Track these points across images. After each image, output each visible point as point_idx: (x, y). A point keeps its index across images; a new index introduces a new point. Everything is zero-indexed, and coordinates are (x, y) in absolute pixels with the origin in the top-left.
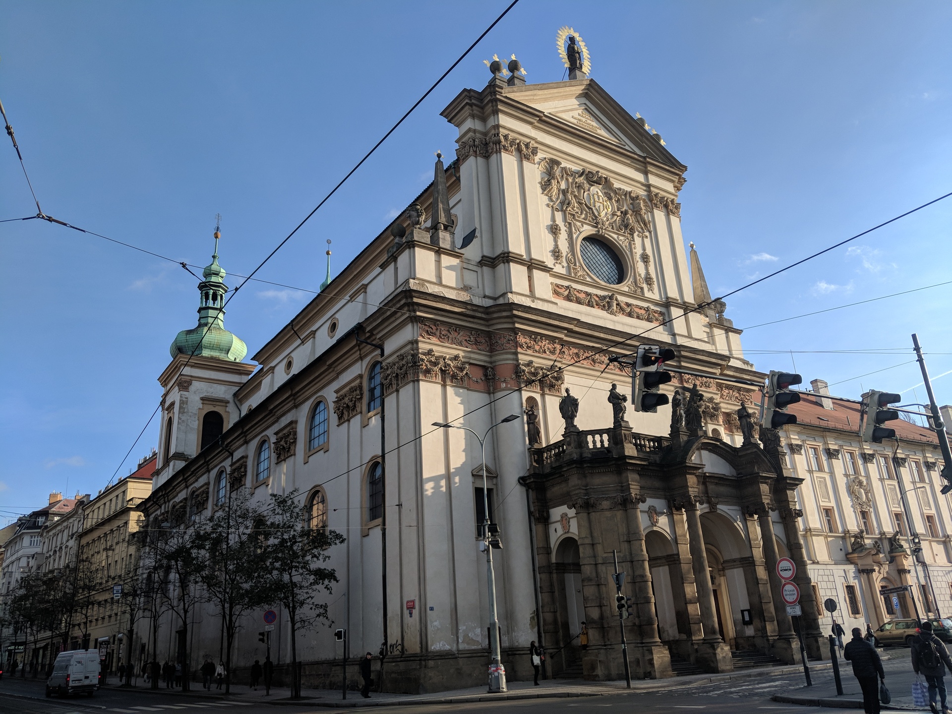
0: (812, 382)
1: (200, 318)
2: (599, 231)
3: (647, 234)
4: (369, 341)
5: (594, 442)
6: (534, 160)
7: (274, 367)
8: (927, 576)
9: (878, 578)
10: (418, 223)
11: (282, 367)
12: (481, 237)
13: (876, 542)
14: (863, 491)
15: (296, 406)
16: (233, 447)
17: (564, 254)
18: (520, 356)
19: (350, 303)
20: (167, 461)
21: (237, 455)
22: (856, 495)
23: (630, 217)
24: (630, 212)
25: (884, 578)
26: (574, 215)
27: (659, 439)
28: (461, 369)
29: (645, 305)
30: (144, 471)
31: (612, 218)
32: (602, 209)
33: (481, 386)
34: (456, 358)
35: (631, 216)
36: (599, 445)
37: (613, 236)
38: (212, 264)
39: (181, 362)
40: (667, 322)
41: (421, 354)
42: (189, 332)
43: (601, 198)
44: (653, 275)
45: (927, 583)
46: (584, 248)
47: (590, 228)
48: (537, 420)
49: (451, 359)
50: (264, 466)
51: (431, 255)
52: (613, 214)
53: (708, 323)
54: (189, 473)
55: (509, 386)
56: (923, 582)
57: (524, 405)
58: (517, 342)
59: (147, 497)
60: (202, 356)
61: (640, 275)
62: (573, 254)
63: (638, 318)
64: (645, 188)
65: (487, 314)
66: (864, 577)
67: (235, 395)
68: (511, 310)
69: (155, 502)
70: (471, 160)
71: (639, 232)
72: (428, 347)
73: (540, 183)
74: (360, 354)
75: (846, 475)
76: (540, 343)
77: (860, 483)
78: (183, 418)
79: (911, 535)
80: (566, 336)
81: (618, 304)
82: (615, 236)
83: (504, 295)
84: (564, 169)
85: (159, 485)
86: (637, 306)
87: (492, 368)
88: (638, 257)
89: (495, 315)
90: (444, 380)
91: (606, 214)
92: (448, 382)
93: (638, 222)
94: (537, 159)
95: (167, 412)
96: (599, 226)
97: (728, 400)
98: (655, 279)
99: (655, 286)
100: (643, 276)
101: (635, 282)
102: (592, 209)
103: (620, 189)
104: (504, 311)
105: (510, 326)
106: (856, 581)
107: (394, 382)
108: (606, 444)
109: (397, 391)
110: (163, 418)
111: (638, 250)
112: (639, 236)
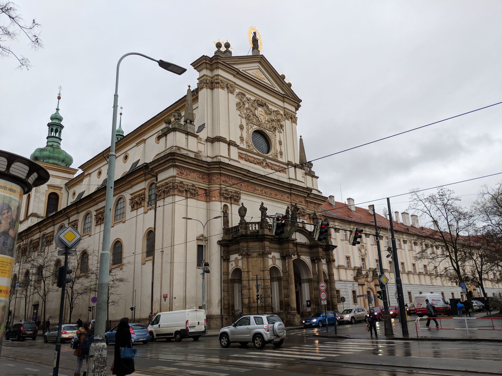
0: (348, 199)
1: (48, 142)
2: (260, 128)
3: (282, 131)
4: (150, 173)
5: (252, 228)
6: (234, 93)
7: (91, 173)
9: (366, 288)
11: (95, 174)
12: (207, 128)
16: (70, 214)
17: (245, 139)
18: (222, 186)
20: (27, 216)
21: (72, 219)
26: (250, 120)
28: (195, 190)
29: (278, 164)
31: (266, 123)
32: (263, 118)
33: (204, 198)
34: (193, 185)
35: (275, 122)
37: (267, 131)
40: (286, 172)
41: (177, 183)
42: (42, 149)
43: (263, 113)
44: (283, 151)
46: (254, 136)
47: (257, 127)
48: (228, 215)
49: (190, 186)
50: (88, 225)
51: (184, 135)
52: (268, 121)
53: (305, 173)
54: (42, 225)
55: (216, 199)
58: (221, 179)
60: (49, 163)
62: (249, 139)
63: (275, 170)
64: (283, 109)
65: (209, 165)
66: (360, 287)
67: (66, 185)
68: (219, 165)
70: (205, 90)
71: (278, 130)
72: (180, 179)
73: (236, 104)
74: (145, 178)
76: (231, 180)
77: (363, 247)
78: (37, 195)
80: (243, 177)
81: (266, 163)
83: (217, 157)
84: (247, 98)
86: (275, 165)
87: (209, 190)
88: (277, 142)
89: (212, 166)
91: (265, 120)
92: (189, 196)
93: (278, 125)
97: (310, 208)
99: (284, 156)
100: (279, 151)
101: (275, 153)
102: (258, 118)
103: (271, 109)
104: (216, 165)
106: (357, 289)
107: (162, 194)
108: (257, 229)
109: (164, 199)
111: (278, 139)
112: (278, 132)
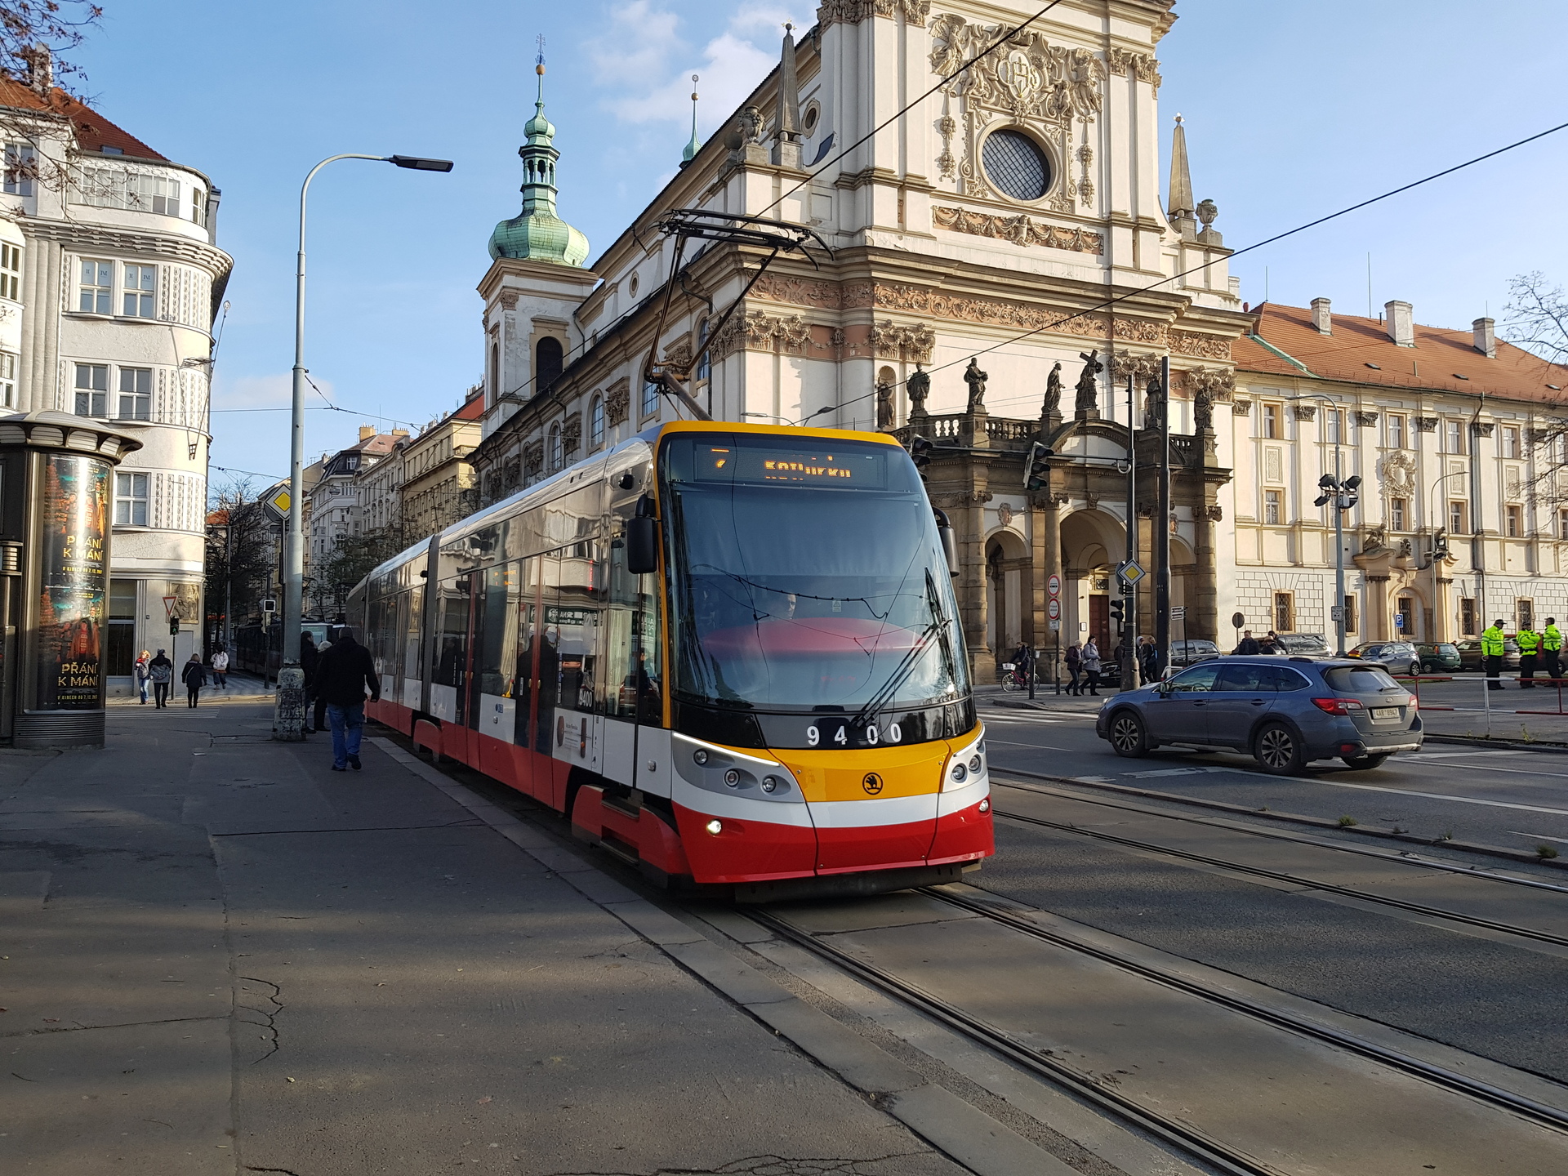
0: (1387, 305)
1: (524, 201)
2: (1015, 121)
3: (1094, 116)
4: (696, 292)
5: (943, 429)
6: (923, 22)
7: (618, 283)
8: (1480, 587)
9: (1393, 588)
10: (753, 134)
11: (625, 286)
12: (841, 145)
13: (1406, 541)
14: (1403, 471)
15: (627, 359)
16: (566, 398)
17: (957, 161)
18: (876, 315)
20: (496, 402)
21: (571, 408)
22: (1390, 477)
23: (1068, 93)
24: (1068, 84)
25: (1406, 588)
26: (978, 100)
27: (1029, 424)
28: (800, 333)
29: (1073, 226)
30: (470, 410)
31: (1038, 98)
32: (1023, 85)
33: (826, 353)
34: (793, 319)
35: (1071, 90)
36: (947, 432)
37: (1039, 127)
38: (535, 117)
39: (503, 269)
40: (1102, 247)
41: (749, 317)
42: (511, 223)
43: (1024, 67)
44: (1094, 180)
45: (1478, 597)
46: (992, 146)
47: (1003, 116)
48: (891, 397)
49: (786, 322)
50: (598, 427)
51: (768, 180)
52: (1042, 91)
53: (1180, 241)
54: (520, 425)
55: (859, 353)
56: (1471, 595)
57: (876, 378)
58: (874, 296)
59: (477, 445)
60: (529, 261)
61: (1072, 182)
62: (971, 162)
63: (1060, 246)
64: (1100, 42)
65: (840, 258)
66: (1371, 587)
67: (575, 314)
68: (866, 255)
69: (484, 456)
70: (835, 27)
71: (1082, 114)
72: (758, 307)
73: (931, 56)
74: (688, 306)
75: (1381, 449)
76: (906, 296)
77: (1402, 461)
78: (511, 346)
79: (1473, 533)
80: (943, 282)
81: (1030, 229)
82: (1041, 125)
83: (862, 230)
84: (971, 28)
85: (490, 434)
86: (1061, 229)
87: (841, 330)
88: (1073, 154)
89: (846, 261)
90: (777, 348)
91: (1030, 91)
92: (782, 350)
93: (1082, 98)
94: (928, 19)
95: (491, 336)
96: (1017, 113)
97: (1188, 353)
98: (1096, 187)
99: (1095, 197)
100: (1077, 183)
101: (1063, 194)
102: (1007, 87)
103: (1057, 49)
104: (857, 256)
105: (866, 275)
106: (1359, 591)
107: (720, 348)
108: (956, 432)
109: (723, 360)
110: (487, 343)
111: (1075, 144)
112: (1079, 120)
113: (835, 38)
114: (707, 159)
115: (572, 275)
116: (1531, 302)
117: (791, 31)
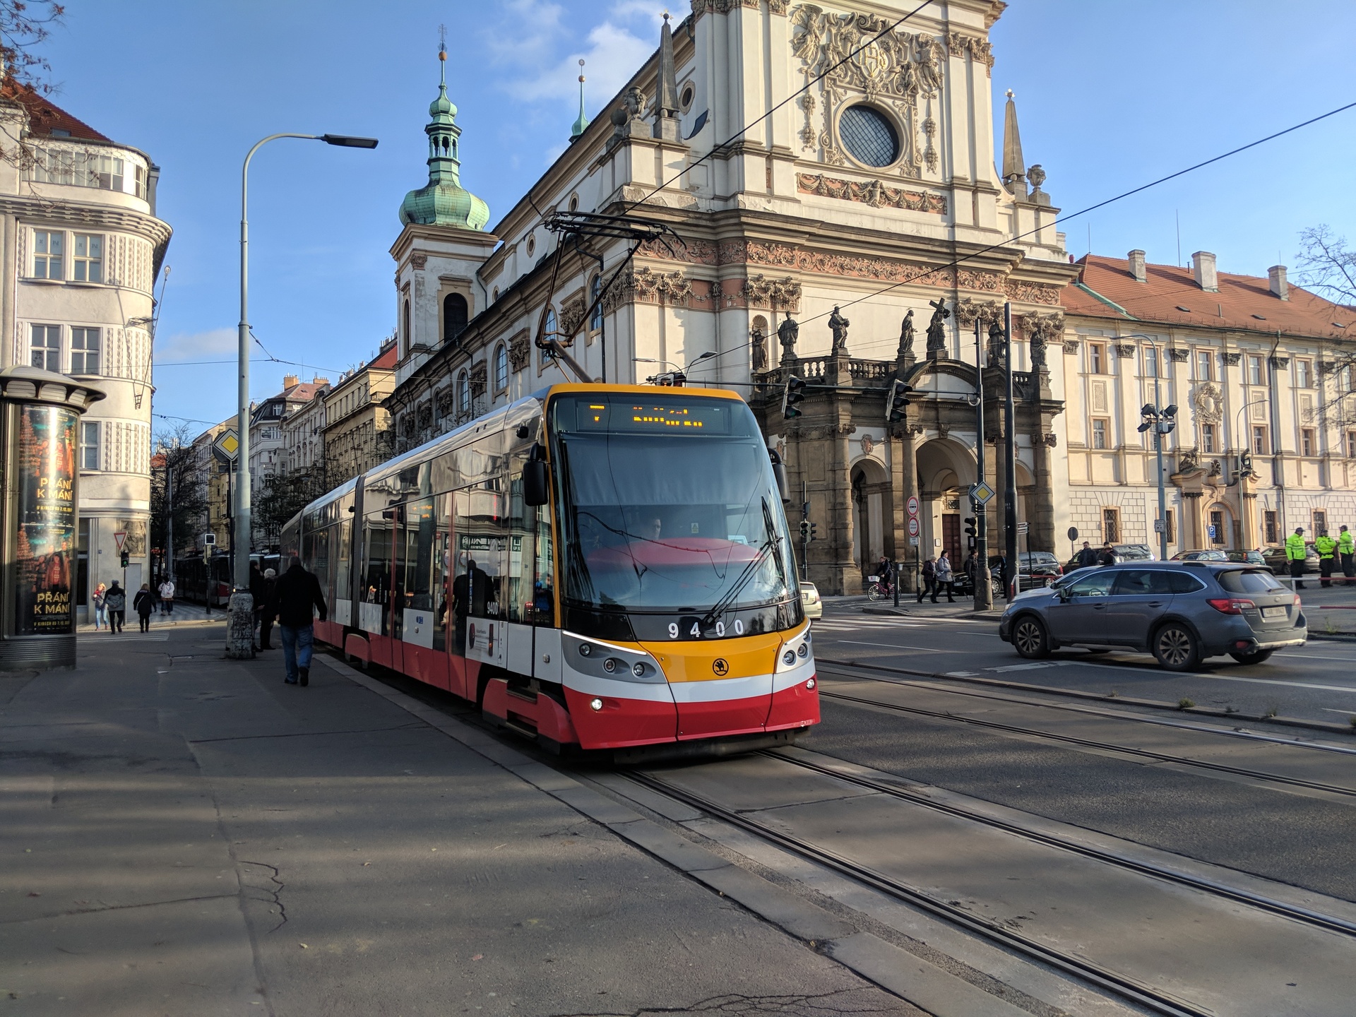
0: (1194, 256)
1: (431, 173)
2: (867, 97)
3: (936, 92)
4: (588, 251)
5: (810, 370)
6: (785, 11)
7: (516, 245)
8: (1280, 501)
9: (1206, 504)
10: (637, 111)
11: (523, 247)
12: (714, 120)
13: (1216, 462)
14: (1212, 400)
15: (528, 312)
16: (472, 348)
17: (817, 134)
18: (749, 270)
19: (589, 177)
20: (408, 352)
21: (477, 357)
22: (1201, 405)
23: (913, 72)
24: (914, 65)
25: (1217, 503)
26: (835, 80)
27: (886, 364)
28: (682, 287)
29: (920, 189)
30: (384, 359)
31: (887, 77)
32: (874, 65)
33: (706, 304)
34: (676, 275)
35: (915, 70)
36: (814, 373)
37: (887, 102)
38: (439, 98)
39: (413, 234)
40: (946, 208)
41: (636, 273)
42: (419, 193)
43: (874, 51)
44: (937, 149)
45: (1279, 509)
46: (848, 120)
47: (856, 94)
48: (763, 342)
49: (670, 277)
50: (503, 373)
51: (651, 152)
52: (891, 71)
53: (1013, 202)
54: (431, 372)
55: (735, 304)
56: (1273, 508)
57: (750, 326)
58: (747, 252)
59: (392, 391)
60: (436, 226)
61: (918, 151)
62: (829, 134)
63: (909, 207)
64: (940, 27)
65: (714, 220)
66: (1187, 502)
67: (479, 273)
68: (739, 217)
69: (398, 401)
70: (707, 17)
71: (925, 91)
72: (644, 264)
73: (792, 41)
74: (582, 264)
75: (1193, 381)
76: (775, 252)
77: (1210, 391)
78: (421, 303)
79: (1273, 453)
80: (808, 240)
81: (883, 193)
82: (890, 101)
83: (734, 195)
84: (827, 16)
85: (403, 380)
86: (909, 193)
87: (718, 284)
88: (919, 127)
89: (722, 223)
90: (662, 301)
91: (880, 72)
92: (667, 302)
93: (925, 77)
94: (789, 8)
95: (402, 293)
96: (868, 91)
97: (1023, 300)
98: (939, 155)
99: (939, 164)
100: (923, 151)
101: (911, 162)
102: (860, 68)
103: (903, 34)
104: (731, 217)
105: (739, 234)
106: (1176, 506)
107: (612, 302)
108: (822, 372)
109: (615, 312)
110: (399, 300)
111: (920, 117)
112: (923, 96)
113: (707, 26)
114: (594, 134)
115: (474, 238)
116: (1319, 251)
117: (669, 20)
